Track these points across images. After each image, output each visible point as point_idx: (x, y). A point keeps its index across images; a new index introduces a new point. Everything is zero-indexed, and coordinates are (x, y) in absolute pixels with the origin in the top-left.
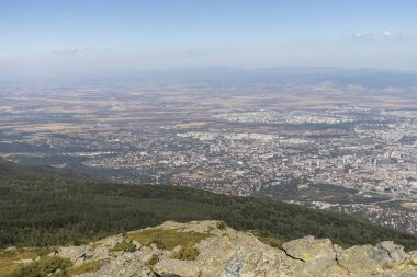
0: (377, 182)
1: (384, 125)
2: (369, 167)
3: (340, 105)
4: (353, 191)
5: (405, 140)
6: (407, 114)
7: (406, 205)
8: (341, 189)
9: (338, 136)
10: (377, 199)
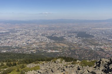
0: (16, 44)
1: (16, 32)
2: (14, 41)
3: (5, 28)
4: (11, 47)
5: (21, 35)
6: (21, 29)
7: (23, 48)
8: (8, 47)
9: (6, 35)
10: (17, 48)
